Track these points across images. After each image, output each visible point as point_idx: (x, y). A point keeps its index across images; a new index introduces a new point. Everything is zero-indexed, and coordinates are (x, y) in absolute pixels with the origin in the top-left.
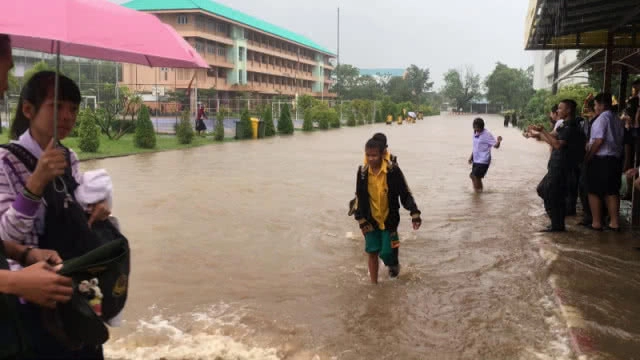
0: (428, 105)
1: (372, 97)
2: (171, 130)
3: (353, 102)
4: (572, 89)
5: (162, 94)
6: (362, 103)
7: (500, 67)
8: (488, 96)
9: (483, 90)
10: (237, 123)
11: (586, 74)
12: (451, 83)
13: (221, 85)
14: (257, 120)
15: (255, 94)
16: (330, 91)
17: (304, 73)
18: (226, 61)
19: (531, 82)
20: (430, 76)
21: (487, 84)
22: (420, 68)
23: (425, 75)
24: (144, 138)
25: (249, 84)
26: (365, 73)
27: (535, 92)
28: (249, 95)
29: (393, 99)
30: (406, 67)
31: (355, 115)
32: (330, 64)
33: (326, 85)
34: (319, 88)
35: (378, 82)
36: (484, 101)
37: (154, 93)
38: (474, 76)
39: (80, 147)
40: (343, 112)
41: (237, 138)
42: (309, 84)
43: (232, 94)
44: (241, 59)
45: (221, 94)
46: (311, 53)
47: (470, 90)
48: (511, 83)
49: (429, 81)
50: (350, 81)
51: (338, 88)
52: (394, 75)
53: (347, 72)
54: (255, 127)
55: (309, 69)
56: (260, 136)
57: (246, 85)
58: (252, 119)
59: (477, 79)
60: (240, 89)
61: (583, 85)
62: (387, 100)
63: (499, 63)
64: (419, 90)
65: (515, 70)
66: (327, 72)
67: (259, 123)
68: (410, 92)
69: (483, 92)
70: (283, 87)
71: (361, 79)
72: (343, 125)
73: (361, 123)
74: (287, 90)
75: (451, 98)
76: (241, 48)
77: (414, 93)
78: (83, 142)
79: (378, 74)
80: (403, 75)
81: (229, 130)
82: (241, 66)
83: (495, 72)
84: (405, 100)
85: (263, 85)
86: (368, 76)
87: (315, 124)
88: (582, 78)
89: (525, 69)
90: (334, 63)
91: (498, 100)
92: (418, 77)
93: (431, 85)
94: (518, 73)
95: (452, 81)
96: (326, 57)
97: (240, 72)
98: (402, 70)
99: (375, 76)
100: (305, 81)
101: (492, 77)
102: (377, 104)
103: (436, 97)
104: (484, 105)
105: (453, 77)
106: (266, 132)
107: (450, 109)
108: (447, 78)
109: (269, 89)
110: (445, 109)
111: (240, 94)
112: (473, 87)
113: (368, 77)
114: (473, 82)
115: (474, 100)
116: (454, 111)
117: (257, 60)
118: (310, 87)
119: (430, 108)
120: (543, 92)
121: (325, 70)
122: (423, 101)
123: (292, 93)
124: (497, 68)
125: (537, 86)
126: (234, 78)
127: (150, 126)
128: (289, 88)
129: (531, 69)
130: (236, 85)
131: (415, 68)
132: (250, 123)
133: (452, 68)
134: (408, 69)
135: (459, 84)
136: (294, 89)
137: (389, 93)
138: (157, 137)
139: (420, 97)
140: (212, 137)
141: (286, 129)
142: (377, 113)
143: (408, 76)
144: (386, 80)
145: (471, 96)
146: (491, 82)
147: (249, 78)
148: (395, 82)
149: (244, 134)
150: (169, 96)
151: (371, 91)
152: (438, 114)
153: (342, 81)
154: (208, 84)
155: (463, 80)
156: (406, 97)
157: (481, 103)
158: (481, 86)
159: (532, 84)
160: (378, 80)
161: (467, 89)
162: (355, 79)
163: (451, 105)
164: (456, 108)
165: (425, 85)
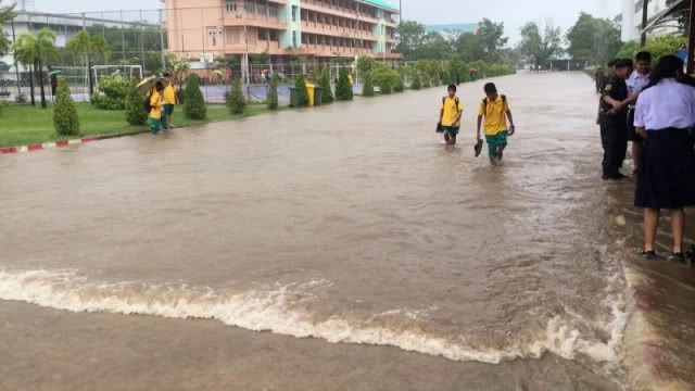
0: (502, 63)
1: (439, 57)
2: (221, 99)
3: (417, 62)
4: (662, 39)
5: (211, 61)
6: (428, 63)
7: (584, 18)
8: (570, 51)
9: (564, 45)
10: (292, 90)
11: (676, 23)
12: (528, 38)
13: (273, 49)
14: (313, 86)
15: (310, 57)
16: (392, 51)
17: (364, 32)
18: (278, 23)
19: (619, 33)
20: (504, 30)
21: (570, 37)
22: (493, 22)
23: (499, 31)
24: (195, 109)
25: (304, 46)
26: (431, 30)
27: (623, 43)
28: (305, 59)
29: (463, 58)
30: (477, 22)
31: (421, 78)
32: (392, 21)
33: (388, 45)
34: (381, 49)
35: (446, 39)
36: (566, 56)
37: (202, 60)
38: (555, 28)
39: (128, 120)
40: (408, 74)
41: (291, 106)
42: (369, 44)
43: (286, 58)
44: (294, 20)
45: (274, 58)
46: (372, 10)
47: (549, 45)
48: (596, 35)
49: (502, 37)
50: (415, 40)
51: (401, 48)
52: (466, 30)
53: (411, 29)
54: (311, 94)
55: (369, 27)
56: (316, 104)
57: (300, 49)
58: (308, 85)
59: (558, 31)
60: (296, 53)
61: (676, 35)
62: (455, 59)
63: (582, 13)
64: (492, 47)
65: (602, 21)
66: (390, 31)
67: (316, 89)
68: (482, 49)
69: (565, 47)
70: (341, 49)
71: (427, 37)
72: (407, 88)
73: (427, 86)
74: (345, 52)
75: (528, 54)
76: (294, 7)
77: (486, 50)
78: (130, 114)
79: (446, 30)
80: (474, 31)
81: (284, 98)
82: (294, 27)
83: (578, 23)
84: (476, 58)
85: (319, 47)
87: (376, 89)
88: (672, 27)
90: (397, 19)
91: (581, 55)
92: (491, 33)
93: (505, 40)
94: (605, 23)
95: (530, 35)
96: (388, 13)
97: (294, 33)
98: (473, 25)
99: (443, 33)
100: (365, 41)
101: (575, 29)
102: (444, 65)
103: (512, 54)
104: (566, 61)
105: (530, 31)
106: (323, 98)
107: (527, 67)
108: (523, 33)
109: (327, 51)
110: (521, 67)
111: (294, 58)
112: (553, 40)
113: (434, 34)
114: (553, 35)
115: (555, 56)
116: (532, 69)
117: (311, 19)
118: (371, 48)
119: (505, 67)
120: (632, 44)
121: (388, 28)
122: (496, 59)
123: (351, 55)
124: (581, 19)
125: (625, 38)
126: (287, 41)
127: (200, 97)
128: (347, 50)
129: (619, 18)
130: (290, 48)
131: (488, 22)
132: (305, 89)
134: (480, 23)
135: (537, 36)
136: (353, 50)
137: (459, 51)
138: (208, 107)
139: (493, 55)
140: (265, 106)
141: (345, 94)
142: (445, 74)
143: (479, 31)
144: (455, 37)
145: (551, 51)
146: (574, 35)
147: (303, 41)
148: (465, 39)
149: (300, 102)
150: (217, 63)
151: (438, 50)
152: (514, 73)
153: (406, 39)
154: (259, 47)
155: (543, 34)
156: (477, 55)
157: (562, 58)
158: (562, 40)
159: (620, 36)
160: (446, 37)
161: (546, 44)
162: (420, 37)
163: (527, 63)
164: (534, 66)
165: (499, 41)
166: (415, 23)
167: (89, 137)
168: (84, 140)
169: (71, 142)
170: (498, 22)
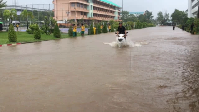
0: (152, 23)
1: (134, 21)
3: (127, 23)
5: (67, 21)
6: (131, 23)
7: (176, 11)
8: (172, 20)
9: (170, 18)
10: (88, 29)
12: (159, 16)
13: (85, 18)
14: (95, 28)
15: (96, 20)
16: (120, 19)
17: (112, 14)
18: (87, 10)
19: (187, 15)
20: (152, 14)
21: (172, 16)
23: (151, 14)
27: (189, 18)
28: (94, 21)
29: (140, 21)
30: (145, 11)
31: (128, 27)
32: (120, 11)
33: (118, 17)
34: (116, 18)
35: (135, 16)
36: (171, 22)
37: (64, 21)
38: (167, 13)
41: (88, 34)
43: (88, 20)
44: (91, 9)
45: (85, 20)
46: (114, 7)
47: (166, 18)
48: (180, 16)
49: (152, 16)
50: (126, 16)
51: (122, 18)
52: (141, 14)
53: (125, 13)
54: (95, 31)
55: (113, 12)
56: (96, 34)
57: (93, 18)
60: (91, 19)
62: (138, 22)
63: (176, 9)
64: (149, 18)
65: (181, 12)
67: (96, 29)
69: (170, 19)
70: (105, 18)
71: (130, 15)
73: (130, 29)
74: (106, 19)
75: (159, 21)
76: (91, 6)
77: (147, 19)
78: (35, 36)
79: (135, 13)
80: (144, 14)
82: (91, 11)
83: (174, 12)
85: (98, 18)
86: (132, 14)
87: (115, 30)
89: (185, 11)
90: (121, 10)
91: (175, 22)
92: (149, 14)
93: (153, 17)
96: (119, 8)
97: (91, 13)
98: (143, 12)
99: (134, 14)
100: (112, 16)
101: (173, 14)
102: (135, 23)
103: (155, 21)
104: (170, 23)
105: (160, 14)
106: (99, 32)
108: (158, 15)
109: (100, 19)
110: (157, 25)
111: (91, 21)
112: (167, 17)
114: (167, 15)
115: (167, 22)
116: (160, 25)
117: (96, 9)
118: (113, 18)
119: (153, 24)
120: (191, 19)
121: (119, 13)
122: (150, 22)
124: (175, 11)
126: (89, 15)
128: (107, 18)
129: (187, 11)
130: (90, 18)
131: (148, 11)
132: (93, 29)
133: (160, 11)
134: (145, 12)
135: (162, 16)
136: (108, 19)
137: (139, 19)
138: (61, 34)
139: (149, 21)
140: (80, 34)
141: (105, 31)
142: (135, 26)
143: (145, 14)
144: (138, 16)
145: (166, 20)
146: (173, 15)
147: (94, 16)
148: (141, 16)
149: (91, 33)
151: (133, 19)
152: (155, 26)
153: (124, 16)
154: (81, 17)
155: (164, 15)
156: (145, 21)
157: (169, 22)
158: (170, 17)
159: (187, 16)
160: (135, 15)
161: (165, 18)
162: (128, 15)
163: (159, 23)
164: (161, 24)
165: (151, 17)
166: (126, 11)
167: (20, 43)
168: (17, 44)
169: (13, 44)
170: (151, 12)
